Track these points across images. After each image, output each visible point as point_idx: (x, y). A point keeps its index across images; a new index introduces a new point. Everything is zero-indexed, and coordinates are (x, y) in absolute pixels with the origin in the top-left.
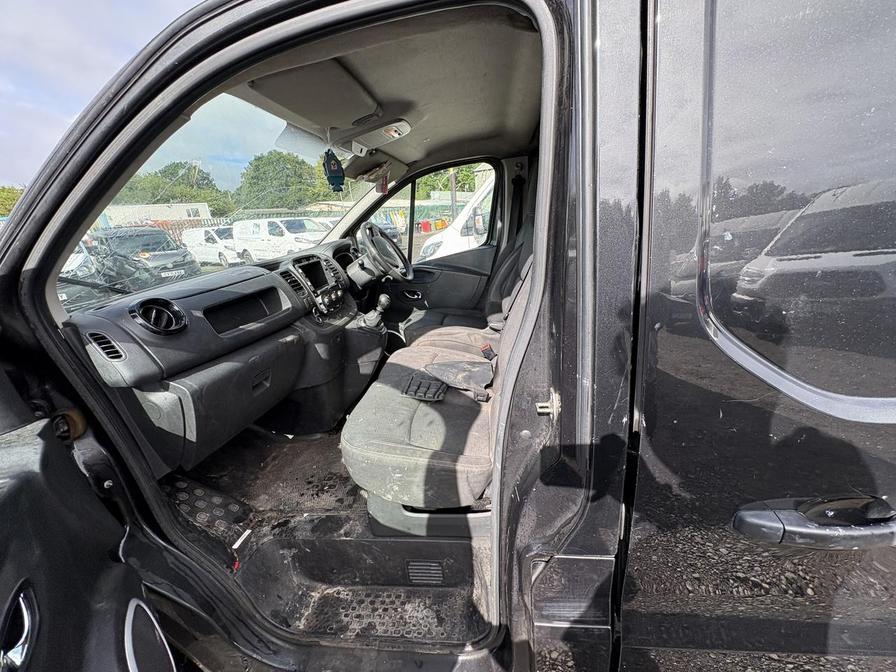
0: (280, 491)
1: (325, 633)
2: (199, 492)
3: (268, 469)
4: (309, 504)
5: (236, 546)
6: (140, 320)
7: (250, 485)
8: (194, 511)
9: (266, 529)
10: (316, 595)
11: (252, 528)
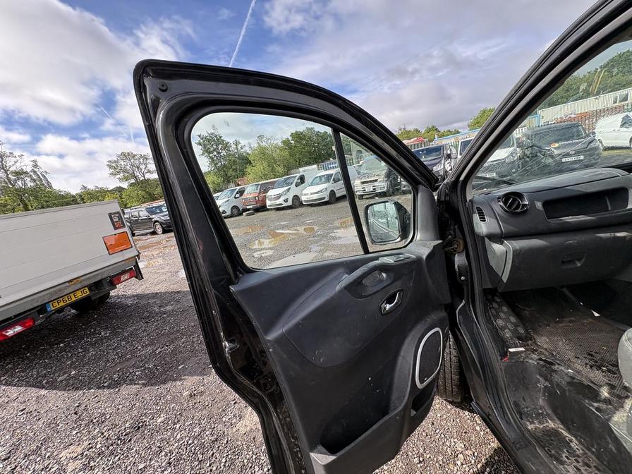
0: (560, 343)
1: (544, 448)
2: (505, 309)
3: (561, 325)
4: (579, 367)
5: (511, 350)
6: (501, 204)
7: (541, 326)
8: (497, 316)
9: (535, 356)
10: (551, 424)
11: (527, 350)
